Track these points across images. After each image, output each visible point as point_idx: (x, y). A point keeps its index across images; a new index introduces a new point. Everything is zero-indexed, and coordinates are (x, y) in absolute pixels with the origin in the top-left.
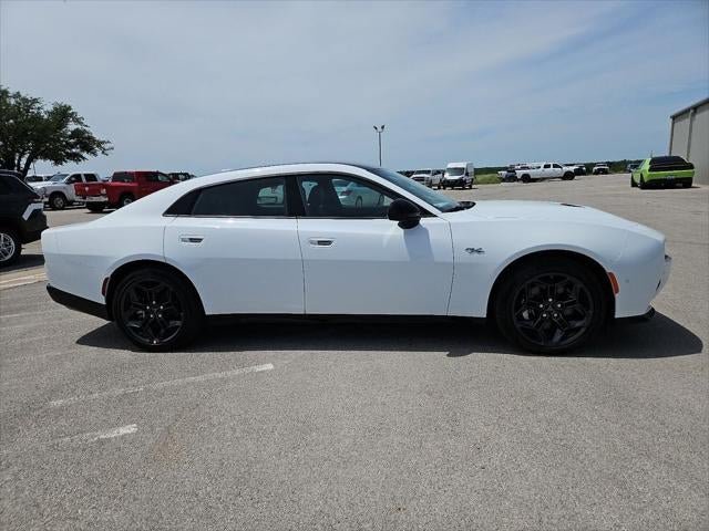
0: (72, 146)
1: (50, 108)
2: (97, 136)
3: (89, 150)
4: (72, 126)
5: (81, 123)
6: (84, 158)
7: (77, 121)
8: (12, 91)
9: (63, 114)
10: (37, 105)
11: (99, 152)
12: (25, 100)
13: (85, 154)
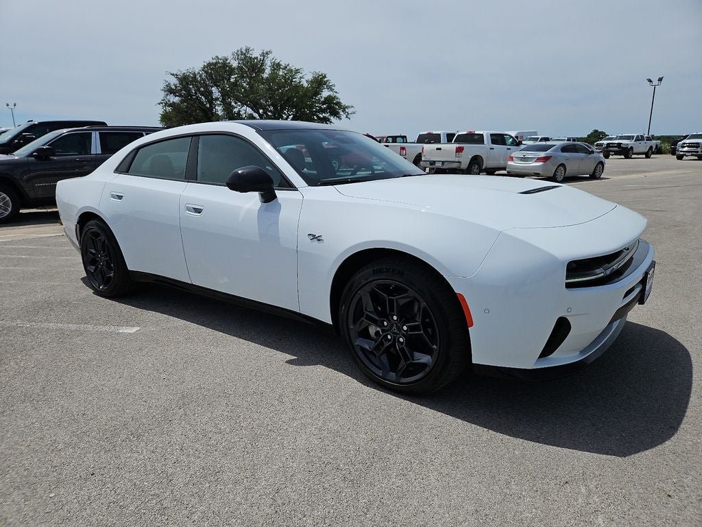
0: (323, 111)
1: (310, 77)
2: (344, 102)
3: (335, 114)
4: (325, 93)
5: (332, 90)
6: (331, 122)
7: (330, 88)
8: (283, 64)
9: (320, 82)
10: (299, 75)
11: (343, 116)
12: (291, 71)
13: (332, 118)
